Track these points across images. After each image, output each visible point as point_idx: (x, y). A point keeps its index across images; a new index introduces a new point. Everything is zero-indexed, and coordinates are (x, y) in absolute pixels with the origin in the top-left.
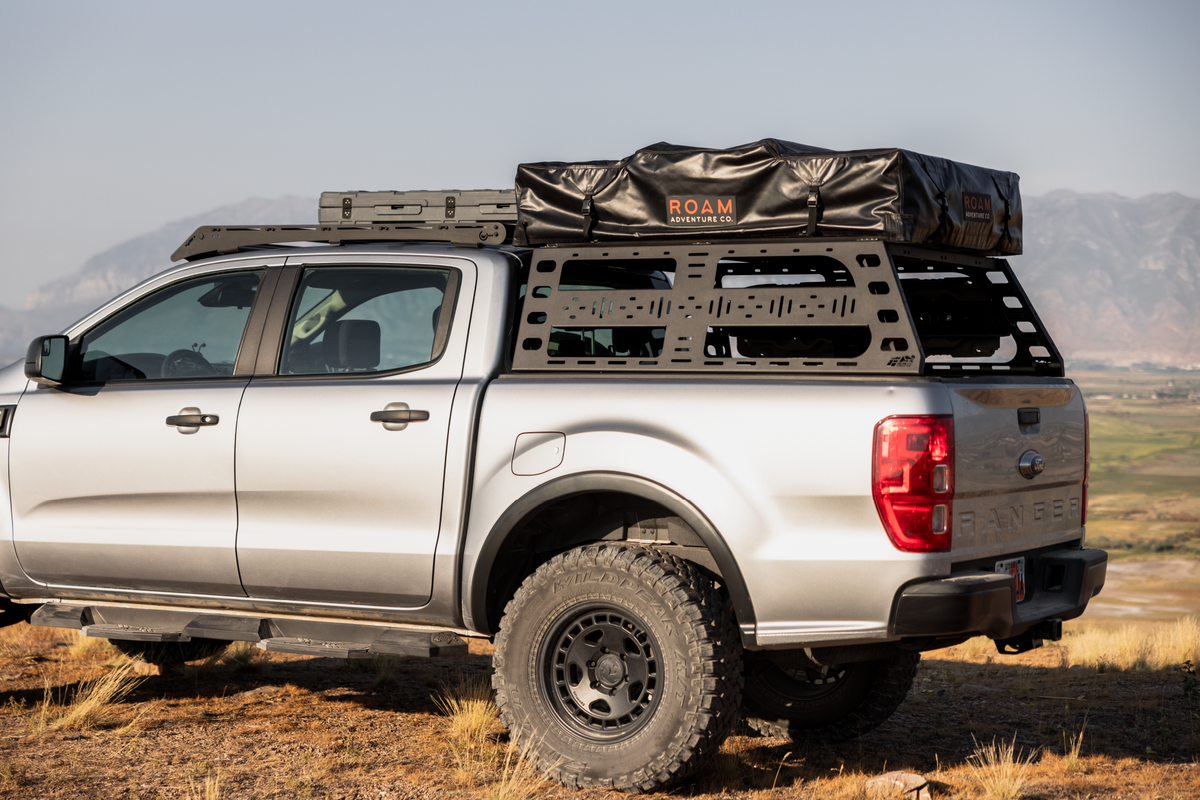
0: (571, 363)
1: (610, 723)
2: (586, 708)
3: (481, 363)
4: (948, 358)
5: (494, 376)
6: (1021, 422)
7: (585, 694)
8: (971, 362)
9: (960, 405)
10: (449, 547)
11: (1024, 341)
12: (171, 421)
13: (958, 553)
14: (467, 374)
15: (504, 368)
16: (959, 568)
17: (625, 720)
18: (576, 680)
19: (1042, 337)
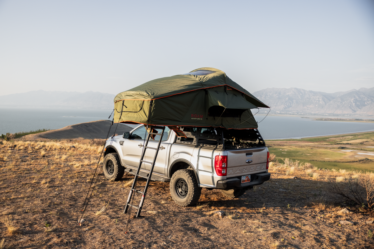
0: (183, 142)
1: (182, 195)
2: (180, 192)
3: (172, 141)
4: (250, 141)
5: (173, 143)
6: (246, 155)
7: (180, 190)
8: (253, 142)
9: (229, 153)
10: (166, 167)
11: (260, 140)
12: (139, 145)
13: (228, 176)
14: (170, 143)
15: (175, 142)
16: (228, 178)
17: (184, 195)
18: (179, 188)
19: (262, 139)
